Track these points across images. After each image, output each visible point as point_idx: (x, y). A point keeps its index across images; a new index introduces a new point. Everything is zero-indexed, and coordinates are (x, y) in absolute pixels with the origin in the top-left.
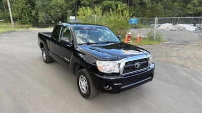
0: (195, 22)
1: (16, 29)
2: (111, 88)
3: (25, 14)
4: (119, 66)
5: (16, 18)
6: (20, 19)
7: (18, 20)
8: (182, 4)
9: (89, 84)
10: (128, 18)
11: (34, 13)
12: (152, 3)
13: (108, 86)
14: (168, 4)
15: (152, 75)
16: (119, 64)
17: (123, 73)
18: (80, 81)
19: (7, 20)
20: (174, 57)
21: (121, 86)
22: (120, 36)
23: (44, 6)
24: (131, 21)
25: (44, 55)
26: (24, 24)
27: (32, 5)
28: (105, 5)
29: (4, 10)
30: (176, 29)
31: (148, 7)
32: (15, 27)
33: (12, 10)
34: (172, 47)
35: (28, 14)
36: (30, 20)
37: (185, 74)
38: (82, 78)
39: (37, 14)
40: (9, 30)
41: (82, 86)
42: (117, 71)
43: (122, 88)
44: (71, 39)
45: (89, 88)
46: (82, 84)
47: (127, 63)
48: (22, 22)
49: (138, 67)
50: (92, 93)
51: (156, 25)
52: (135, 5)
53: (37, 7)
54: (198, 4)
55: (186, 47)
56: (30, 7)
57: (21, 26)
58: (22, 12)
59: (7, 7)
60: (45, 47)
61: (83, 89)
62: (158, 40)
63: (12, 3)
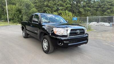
0: (109, 22)
1: (10, 25)
2: (63, 44)
3: (15, 17)
4: (67, 31)
5: (11, 19)
6: (13, 19)
7: (12, 20)
8: (101, 12)
9: (49, 44)
10: (72, 17)
11: (20, 16)
12: (85, 12)
13: (61, 44)
14: (93, 12)
15: (87, 40)
16: (67, 30)
17: (70, 36)
18: (44, 43)
19: (6, 20)
20: (99, 36)
21: (68, 43)
22: (68, 21)
23: (26, 13)
24: (73, 19)
25: (24, 33)
26: (14, 22)
27: (20, 12)
28: (59, 13)
29: (4, 15)
30: (99, 25)
31: (82, 14)
32: (10, 24)
33: (9, 15)
34: (97, 33)
35: (17, 17)
36: (18, 21)
37: (107, 44)
38: (44, 41)
39: (22, 17)
40: (6, 25)
41: (44, 46)
42: (66, 34)
43: (69, 45)
44: (39, 20)
45: (49, 47)
46: (45, 45)
47: (72, 30)
48: (14, 21)
49: (79, 33)
50: (50, 49)
51: (88, 23)
52: (75, 13)
53: (22, 13)
54: (110, 12)
55: (106, 32)
56: (19, 13)
57: (13, 23)
58: (14, 16)
59: (6, 14)
60: (25, 29)
61: (45, 48)
62: (90, 29)
63: (9, 11)
